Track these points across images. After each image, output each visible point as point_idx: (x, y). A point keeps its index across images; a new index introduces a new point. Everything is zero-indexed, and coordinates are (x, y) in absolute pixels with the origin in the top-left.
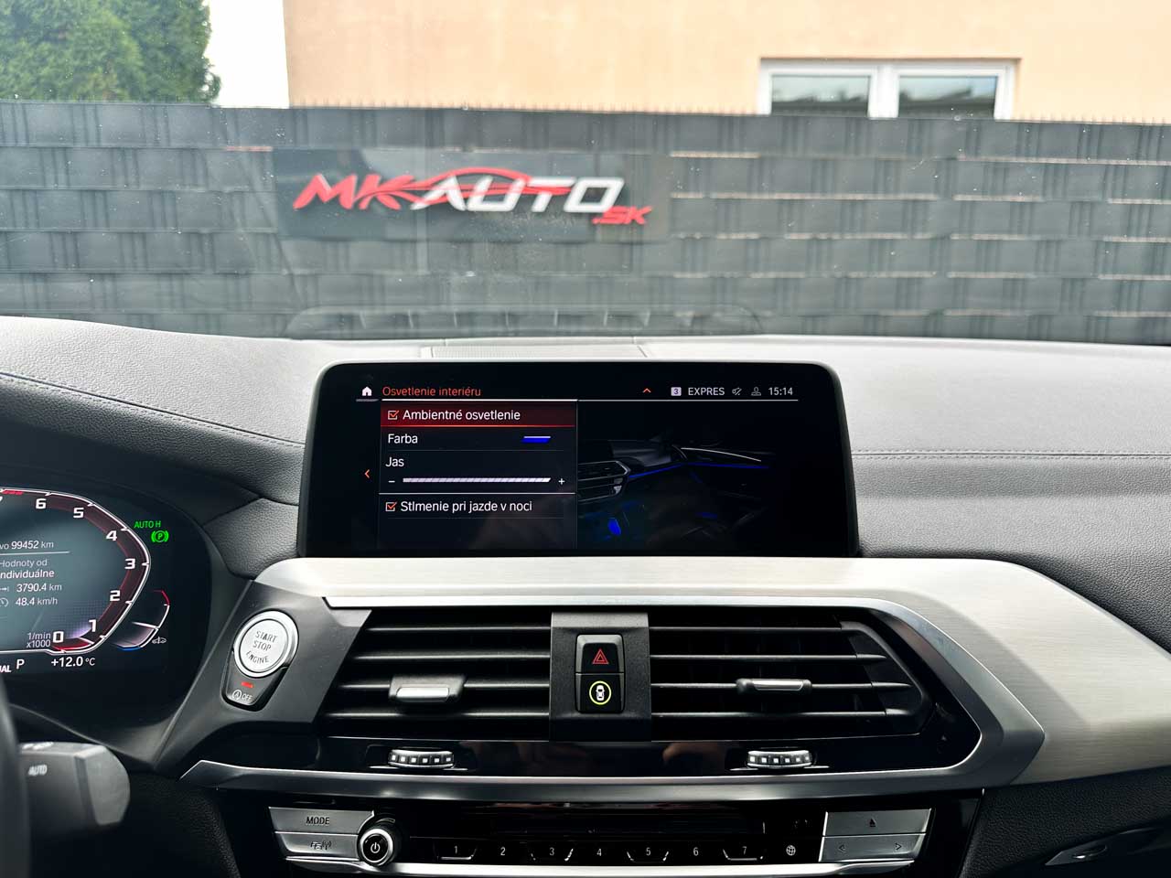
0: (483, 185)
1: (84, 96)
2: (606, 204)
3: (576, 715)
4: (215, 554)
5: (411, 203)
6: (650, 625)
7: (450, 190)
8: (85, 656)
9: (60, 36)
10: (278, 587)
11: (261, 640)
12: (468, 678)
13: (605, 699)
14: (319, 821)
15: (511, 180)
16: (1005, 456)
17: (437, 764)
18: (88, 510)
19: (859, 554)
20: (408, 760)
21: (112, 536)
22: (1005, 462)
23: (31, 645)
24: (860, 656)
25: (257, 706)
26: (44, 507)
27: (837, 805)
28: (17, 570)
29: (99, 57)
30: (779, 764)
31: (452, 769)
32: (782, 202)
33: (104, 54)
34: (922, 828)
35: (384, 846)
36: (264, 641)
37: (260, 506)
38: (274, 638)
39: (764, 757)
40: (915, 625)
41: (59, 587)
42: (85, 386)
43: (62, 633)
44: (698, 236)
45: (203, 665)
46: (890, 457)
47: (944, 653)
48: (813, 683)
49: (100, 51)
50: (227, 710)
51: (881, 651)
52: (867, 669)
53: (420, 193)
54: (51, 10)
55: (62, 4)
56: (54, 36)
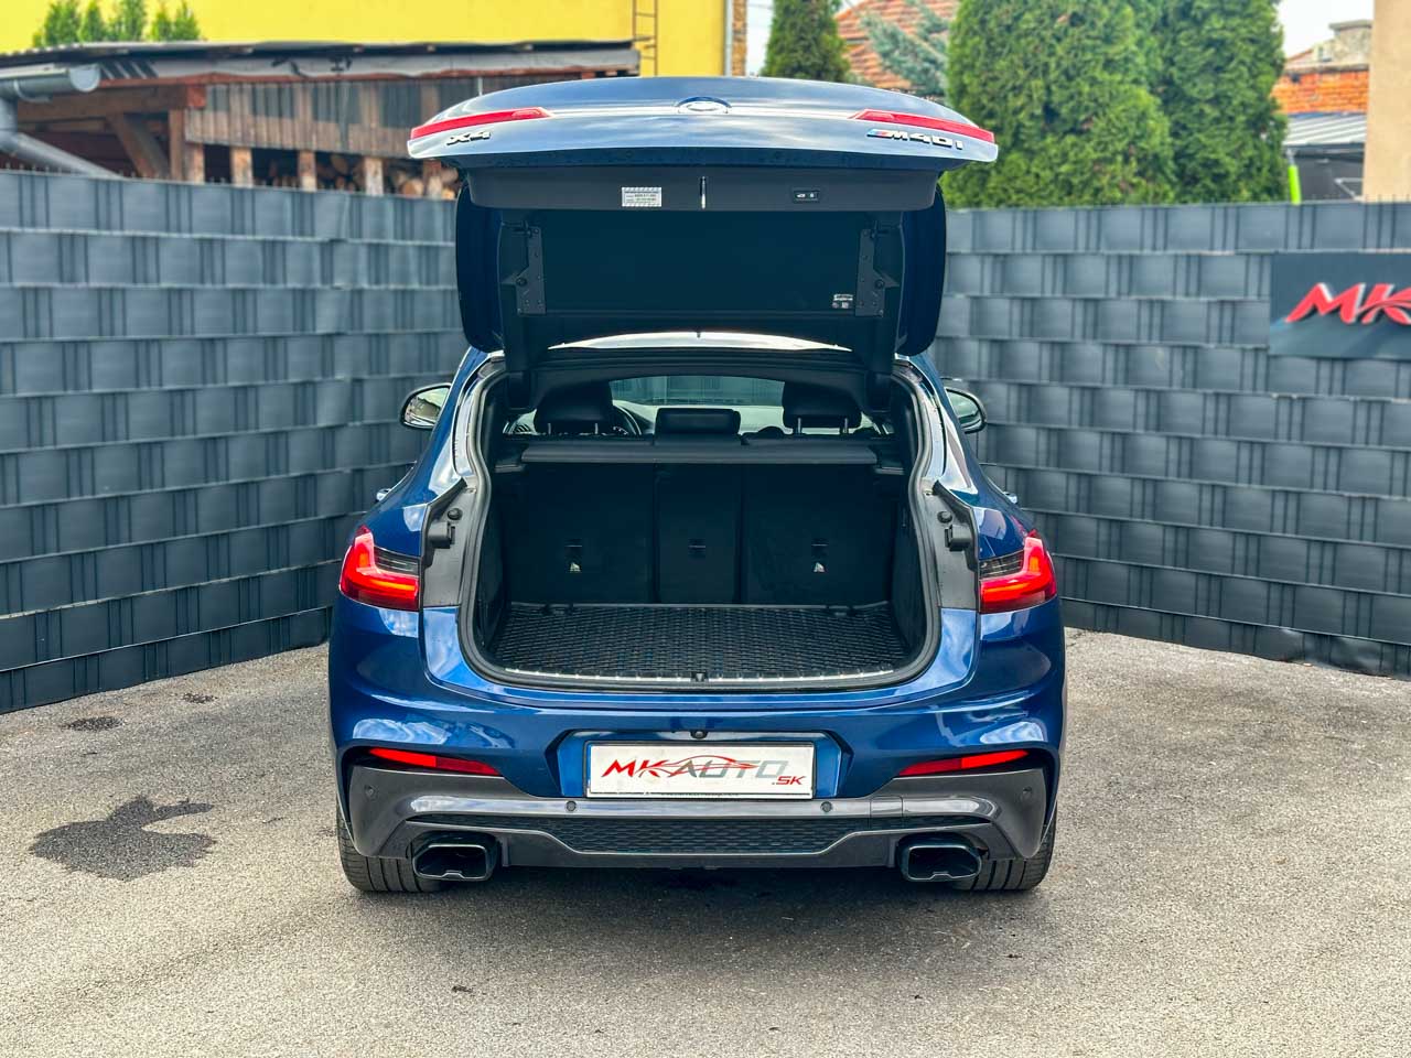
9: (1085, 127)
54: (1080, 103)
55: (1090, 94)
56: (1079, 127)
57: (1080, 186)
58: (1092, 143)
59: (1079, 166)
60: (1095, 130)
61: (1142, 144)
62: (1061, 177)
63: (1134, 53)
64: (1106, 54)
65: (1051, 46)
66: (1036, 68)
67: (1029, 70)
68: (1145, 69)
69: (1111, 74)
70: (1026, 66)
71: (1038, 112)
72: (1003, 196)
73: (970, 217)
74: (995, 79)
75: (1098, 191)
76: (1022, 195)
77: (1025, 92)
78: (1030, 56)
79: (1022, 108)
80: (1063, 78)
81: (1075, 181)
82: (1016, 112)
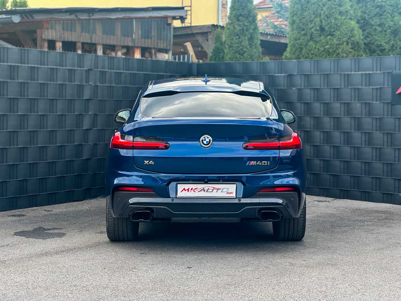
49: (345, 37)
54: (331, 26)
55: (334, 23)
56: (331, 33)
57: (333, 52)
58: (336, 39)
59: (332, 46)
60: (337, 34)
61: (353, 39)
62: (326, 49)
63: (350, 10)
64: (339, 10)
65: (322, 7)
66: (317, 14)
67: (315, 15)
68: (354, 15)
69: (342, 16)
70: (314, 14)
71: (318, 28)
72: (307, 56)
73: (297, 63)
74: (304, 18)
75: (338, 54)
76: (313, 55)
77: (314, 22)
78: (315, 11)
79: (313, 27)
80: (326, 17)
81: (331, 51)
82: (311, 29)
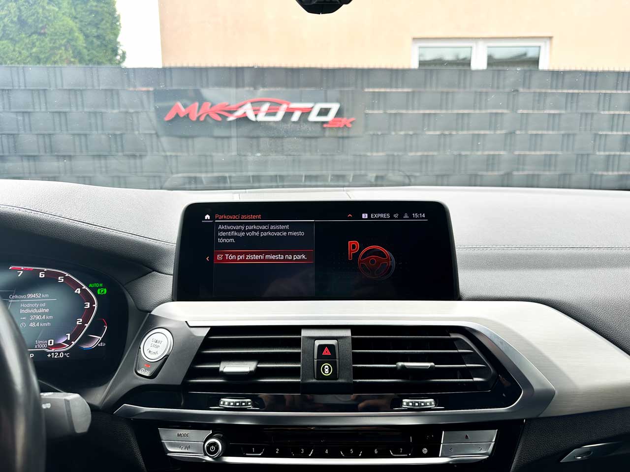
0: (265, 107)
1: (55, 62)
2: (330, 117)
3: (314, 381)
4: (130, 300)
5: (227, 117)
6: (352, 335)
7: (248, 110)
8: (64, 352)
9: (42, 31)
10: (163, 316)
11: (155, 343)
12: (259, 362)
13: (329, 372)
14: (184, 436)
15: (280, 104)
16: (537, 249)
17: (244, 406)
18: (66, 278)
19: (460, 299)
20: (229, 404)
21: (78, 291)
22: (536, 251)
23: (37, 346)
24: (460, 351)
25: (152, 376)
26: (44, 276)
27: (449, 428)
28: (30, 308)
29: (63, 42)
30: (418, 406)
31: (251, 408)
32: (424, 114)
33: (65, 40)
34: (492, 440)
35: (217, 448)
36: (156, 344)
37: (153, 276)
38: (160, 342)
39: (411, 402)
40: (488, 335)
41: (51, 317)
42: (67, 215)
43: (53, 341)
44: (379, 133)
45: (124, 356)
46: (476, 249)
47: (503, 349)
48: (435, 364)
49: (63, 39)
50: (137, 378)
51: (471, 349)
52: (463, 357)
53: (231, 112)
55: (43, 14)
56: (39, 31)
58: (47, 39)
59: (42, 49)
60: (48, 32)
61: (73, 43)
79: (6, 16)
81: (41, 56)
